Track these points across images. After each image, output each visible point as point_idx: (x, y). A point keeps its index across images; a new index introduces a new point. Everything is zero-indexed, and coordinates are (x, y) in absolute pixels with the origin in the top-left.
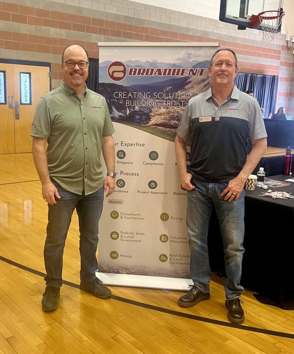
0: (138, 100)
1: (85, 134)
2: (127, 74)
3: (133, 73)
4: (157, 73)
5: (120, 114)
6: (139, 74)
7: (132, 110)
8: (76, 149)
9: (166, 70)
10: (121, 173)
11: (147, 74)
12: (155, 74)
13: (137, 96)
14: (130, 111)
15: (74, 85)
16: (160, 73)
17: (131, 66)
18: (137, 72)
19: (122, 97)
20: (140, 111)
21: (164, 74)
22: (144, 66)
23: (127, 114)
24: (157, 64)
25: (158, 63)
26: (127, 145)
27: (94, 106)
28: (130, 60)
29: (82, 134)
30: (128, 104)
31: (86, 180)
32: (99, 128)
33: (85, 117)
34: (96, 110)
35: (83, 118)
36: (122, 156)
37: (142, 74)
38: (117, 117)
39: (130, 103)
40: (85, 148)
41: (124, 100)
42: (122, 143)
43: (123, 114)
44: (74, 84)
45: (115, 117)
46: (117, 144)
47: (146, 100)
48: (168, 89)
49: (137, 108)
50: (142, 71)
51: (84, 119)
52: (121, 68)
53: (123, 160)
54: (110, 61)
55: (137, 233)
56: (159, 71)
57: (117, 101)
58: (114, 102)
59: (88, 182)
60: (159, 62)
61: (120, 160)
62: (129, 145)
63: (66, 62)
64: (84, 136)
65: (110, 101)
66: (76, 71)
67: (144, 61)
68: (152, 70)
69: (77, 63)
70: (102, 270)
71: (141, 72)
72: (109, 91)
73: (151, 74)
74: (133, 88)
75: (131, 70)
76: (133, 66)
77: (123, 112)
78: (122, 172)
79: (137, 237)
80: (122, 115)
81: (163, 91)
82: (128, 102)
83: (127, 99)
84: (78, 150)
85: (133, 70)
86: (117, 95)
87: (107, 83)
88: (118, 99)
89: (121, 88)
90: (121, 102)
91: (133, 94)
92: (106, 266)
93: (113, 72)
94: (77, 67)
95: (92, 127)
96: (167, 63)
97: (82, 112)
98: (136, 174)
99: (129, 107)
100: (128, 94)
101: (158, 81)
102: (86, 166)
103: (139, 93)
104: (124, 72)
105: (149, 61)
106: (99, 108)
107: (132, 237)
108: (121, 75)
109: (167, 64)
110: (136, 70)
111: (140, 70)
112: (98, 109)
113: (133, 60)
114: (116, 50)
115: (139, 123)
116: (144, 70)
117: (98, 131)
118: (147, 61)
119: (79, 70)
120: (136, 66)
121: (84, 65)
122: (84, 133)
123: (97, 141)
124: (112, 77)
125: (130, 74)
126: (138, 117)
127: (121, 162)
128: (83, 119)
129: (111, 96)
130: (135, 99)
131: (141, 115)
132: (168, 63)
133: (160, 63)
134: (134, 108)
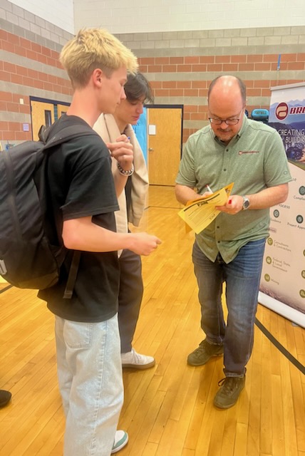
0: (295, 136)
3: (293, 112)
7: (290, 146)
11: (303, 112)
13: (294, 133)
14: (288, 147)
17: (292, 105)
18: (296, 111)
19: (284, 134)
20: (295, 147)
22: (301, 105)
28: (292, 101)
30: (287, 141)
47: (301, 137)
49: (293, 145)
52: (285, 108)
54: (278, 103)
55: (285, 263)
71: (299, 111)
74: (292, 126)
75: (292, 109)
79: (284, 267)
82: (287, 139)
87: (274, 122)
89: (283, 126)
93: (280, 112)
98: (288, 207)
99: (288, 144)
103: (296, 130)
104: (287, 111)
107: (281, 266)
108: (284, 114)
110: (295, 109)
111: (298, 109)
113: (294, 100)
114: (283, 92)
115: (293, 158)
116: (301, 108)
120: (296, 105)
124: (278, 116)
125: (291, 113)
126: (293, 153)
130: (293, 136)
131: (296, 151)
134: (291, 144)
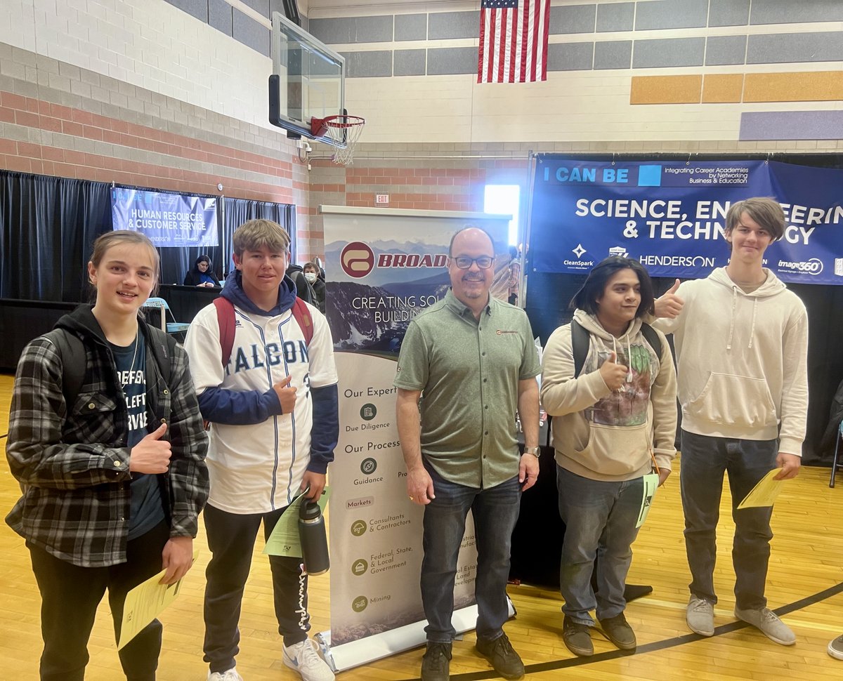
0: (395, 309)
1: (485, 380)
2: (376, 264)
3: (385, 262)
4: (425, 262)
5: (365, 337)
6: (395, 265)
7: (386, 329)
8: (468, 410)
9: (438, 257)
10: (369, 447)
11: (409, 264)
12: (422, 263)
13: (393, 304)
14: (382, 331)
15: (469, 297)
16: (429, 264)
17: (382, 251)
18: (392, 261)
19: (368, 307)
21: (436, 264)
22: (403, 250)
23: (378, 337)
24: (424, 248)
25: (425, 246)
26: (378, 393)
27: (504, 330)
28: (380, 240)
29: (479, 381)
30: (378, 319)
31: (484, 460)
32: (511, 370)
33: (486, 352)
34: (507, 337)
35: (481, 353)
36: (371, 414)
37: (401, 265)
38: (359, 343)
39: (381, 317)
40: (484, 405)
41: (372, 312)
42: (370, 390)
43: (370, 337)
44: (469, 295)
45: (356, 344)
46: (361, 393)
47: (409, 310)
48: (441, 290)
50: (401, 260)
51: (484, 354)
52: (365, 255)
53: (372, 422)
54: (344, 242)
55: (400, 550)
56: (428, 258)
57: (358, 314)
58: (353, 316)
59: (489, 465)
60: (427, 244)
61: (366, 422)
62: (382, 392)
63: (456, 259)
64: (484, 384)
65: (345, 314)
66: (473, 274)
67: (404, 243)
68: (417, 257)
69: (476, 260)
70: (337, 639)
71: (400, 262)
72: (344, 296)
73: (415, 264)
74: (387, 290)
75: (383, 257)
76: (385, 250)
77: (369, 334)
78: (370, 445)
80: (369, 339)
81: (435, 293)
82: (378, 315)
83: (375, 310)
84: (472, 410)
85: (386, 258)
86: (358, 303)
87: (339, 282)
88: (361, 311)
89: (364, 291)
90: (365, 317)
91: (386, 301)
92: (346, 629)
93: (351, 262)
94: (475, 267)
95: (499, 368)
96: (439, 245)
97: (481, 342)
98: (396, 443)
99: (381, 325)
100: (377, 301)
101: (426, 276)
102: (486, 438)
103: (397, 298)
104: (370, 260)
105: (411, 241)
106: (512, 332)
107: (391, 561)
108: (365, 266)
109: (440, 247)
110: (390, 257)
111: (397, 257)
112: (510, 334)
113: (385, 240)
114: (355, 221)
116: (404, 257)
117: (509, 375)
118: (409, 242)
119: (478, 272)
120: (391, 250)
121: (486, 263)
122: (483, 379)
123: (508, 392)
124: (349, 270)
125: (381, 264)
126: (395, 340)
127: (369, 427)
128: (481, 355)
129: (348, 306)
130: (391, 310)
132: (442, 245)
133: (429, 246)
134: (389, 325)
